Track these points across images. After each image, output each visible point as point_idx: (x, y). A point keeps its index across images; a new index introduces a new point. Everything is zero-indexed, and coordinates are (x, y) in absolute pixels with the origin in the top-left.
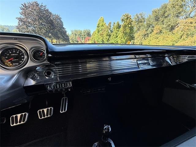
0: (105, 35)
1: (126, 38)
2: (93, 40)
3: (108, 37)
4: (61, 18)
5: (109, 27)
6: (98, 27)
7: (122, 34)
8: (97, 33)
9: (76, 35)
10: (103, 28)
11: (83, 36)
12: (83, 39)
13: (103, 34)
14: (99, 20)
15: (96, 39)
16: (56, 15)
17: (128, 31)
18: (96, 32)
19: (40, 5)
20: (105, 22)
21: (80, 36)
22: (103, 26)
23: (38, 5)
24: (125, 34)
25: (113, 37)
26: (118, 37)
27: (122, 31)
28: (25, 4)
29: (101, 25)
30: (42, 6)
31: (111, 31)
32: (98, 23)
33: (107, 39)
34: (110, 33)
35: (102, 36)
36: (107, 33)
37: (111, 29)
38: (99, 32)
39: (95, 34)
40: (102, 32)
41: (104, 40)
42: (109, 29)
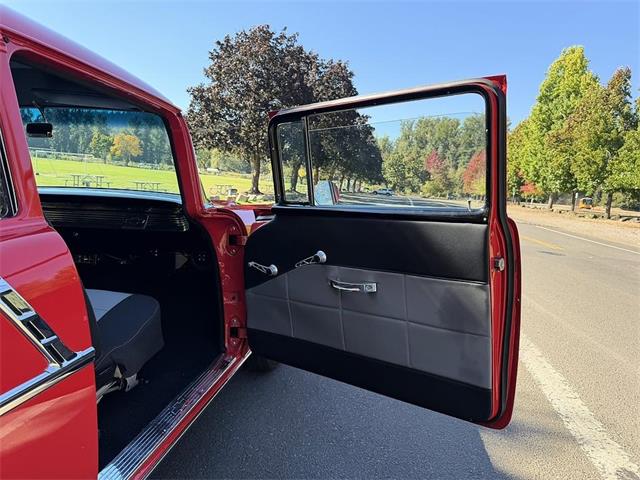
0: (582, 143)
2: (512, 167)
3: (599, 154)
4: (351, 74)
5: (615, 99)
6: (545, 99)
8: (537, 133)
9: (423, 143)
10: (578, 102)
11: (461, 149)
12: (461, 162)
13: (575, 134)
14: (554, 64)
15: (528, 163)
16: (335, 62)
18: (533, 127)
19: (274, 36)
20: (590, 72)
21: (446, 147)
22: (577, 93)
23: (271, 35)
28: (228, 41)
29: (563, 87)
30: (283, 37)
31: (627, 117)
32: (547, 80)
33: (595, 163)
34: (620, 128)
35: (562, 146)
36: (596, 134)
37: (625, 110)
38: (552, 127)
39: (525, 137)
40: (566, 126)
41: (574, 169)
42: (616, 108)
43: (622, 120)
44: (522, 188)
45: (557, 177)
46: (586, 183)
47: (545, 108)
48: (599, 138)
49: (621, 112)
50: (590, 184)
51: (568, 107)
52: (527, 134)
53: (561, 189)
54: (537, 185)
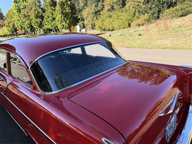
0: (32, 16)
1: (68, 21)
2: (11, 25)
3: (39, 20)
5: (38, 4)
7: (61, 15)
8: (17, 14)
10: (26, 4)
13: (30, 14)
15: (17, 23)
17: (68, 10)
18: (15, 11)
22: (25, 1)
24: (65, 15)
25: (49, 20)
26: (56, 20)
27: (60, 12)
31: (42, 9)
33: (38, 23)
34: (41, 12)
35: (27, 18)
36: (36, 14)
37: (41, 7)
38: (21, 11)
39: (13, 15)
40: (26, 12)
41: (33, 24)
42: (38, 6)
43: (41, 10)
44: (17, 32)
45: (28, 28)
46: (37, 29)
47: (17, 5)
48: (37, 15)
49: (40, 8)
50: (39, 29)
51: (24, 5)
52: (13, 14)
53: (30, 31)
54: (22, 30)
